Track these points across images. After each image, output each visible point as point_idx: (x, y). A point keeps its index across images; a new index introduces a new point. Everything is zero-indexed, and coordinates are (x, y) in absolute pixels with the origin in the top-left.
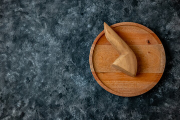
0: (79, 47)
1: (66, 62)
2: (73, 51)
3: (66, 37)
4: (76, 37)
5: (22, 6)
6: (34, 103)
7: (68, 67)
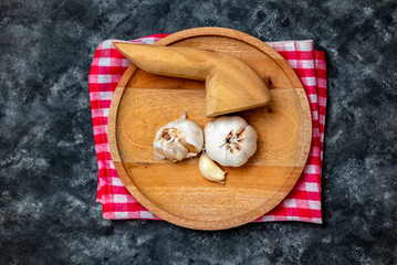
0: (344, 248)
1: (288, 242)
2: (324, 240)
3: (346, 201)
4: (362, 224)
5: (343, 51)
6: (149, 237)
7: (281, 254)
